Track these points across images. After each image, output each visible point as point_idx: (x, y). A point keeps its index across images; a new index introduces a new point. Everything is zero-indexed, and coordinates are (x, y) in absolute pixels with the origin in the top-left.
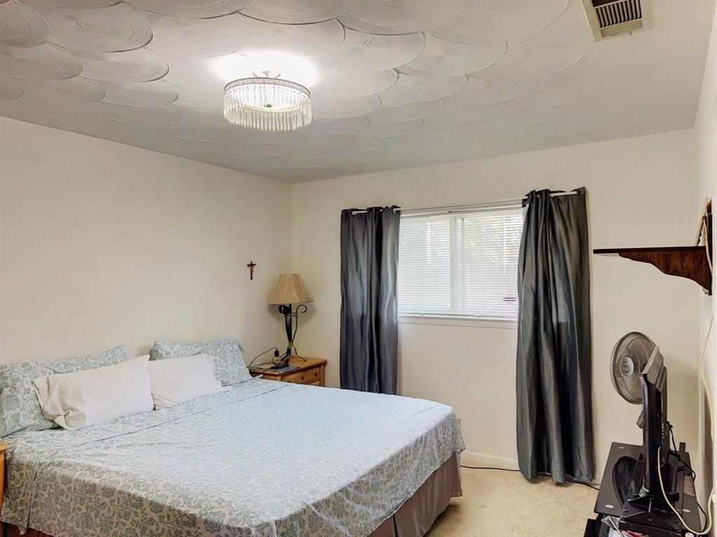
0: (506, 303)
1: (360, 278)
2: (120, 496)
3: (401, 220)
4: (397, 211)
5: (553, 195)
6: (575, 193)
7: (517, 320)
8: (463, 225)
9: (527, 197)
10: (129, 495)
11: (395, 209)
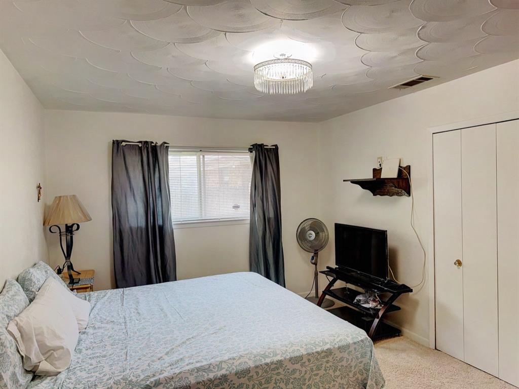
0: (234, 209)
1: (134, 198)
2: (257, 370)
3: (169, 153)
4: (166, 146)
5: (265, 147)
6: (274, 147)
7: (249, 218)
8: (204, 160)
9: (252, 147)
10: (267, 364)
11: (165, 145)
